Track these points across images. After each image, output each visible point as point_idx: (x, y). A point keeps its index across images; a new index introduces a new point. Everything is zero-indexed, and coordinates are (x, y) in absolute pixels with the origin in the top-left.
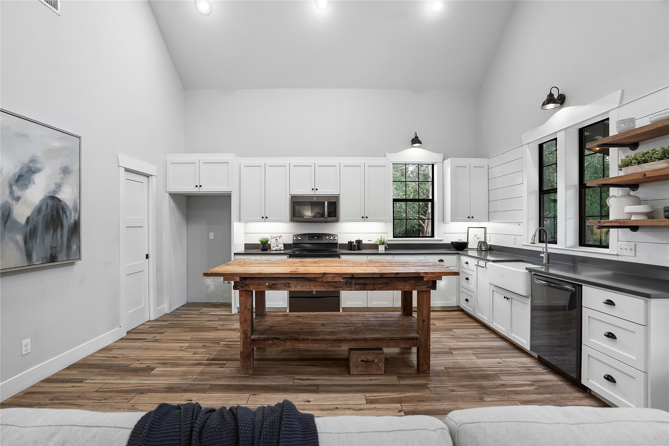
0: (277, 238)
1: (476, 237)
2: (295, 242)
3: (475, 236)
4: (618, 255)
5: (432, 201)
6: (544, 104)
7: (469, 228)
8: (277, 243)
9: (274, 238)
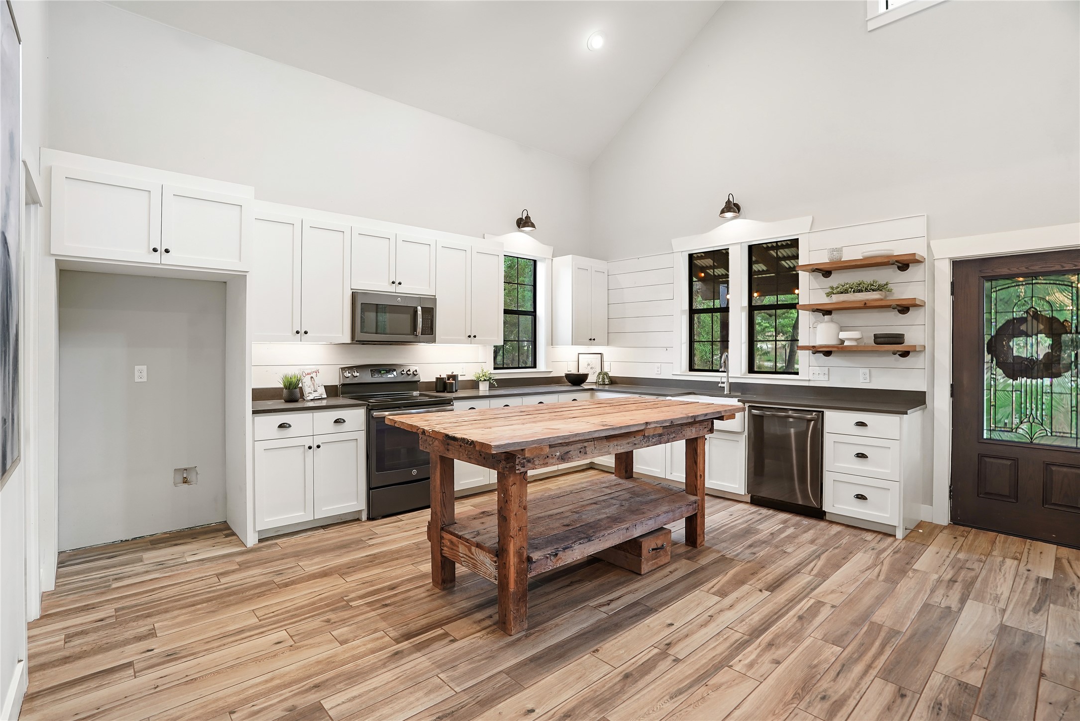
0: (311, 375)
1: (589, 367)
2: (348, 381)
3: (589, 365)
4: (809, 380)
5: (534, 313)
6: (723, 212)
7: (579, 354)
8: (313, 384)
9: (308, 374)
